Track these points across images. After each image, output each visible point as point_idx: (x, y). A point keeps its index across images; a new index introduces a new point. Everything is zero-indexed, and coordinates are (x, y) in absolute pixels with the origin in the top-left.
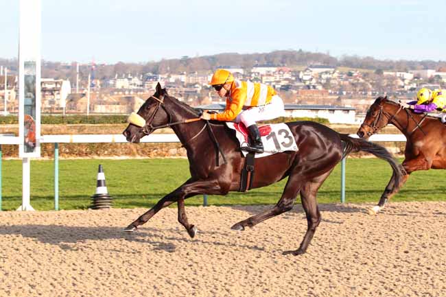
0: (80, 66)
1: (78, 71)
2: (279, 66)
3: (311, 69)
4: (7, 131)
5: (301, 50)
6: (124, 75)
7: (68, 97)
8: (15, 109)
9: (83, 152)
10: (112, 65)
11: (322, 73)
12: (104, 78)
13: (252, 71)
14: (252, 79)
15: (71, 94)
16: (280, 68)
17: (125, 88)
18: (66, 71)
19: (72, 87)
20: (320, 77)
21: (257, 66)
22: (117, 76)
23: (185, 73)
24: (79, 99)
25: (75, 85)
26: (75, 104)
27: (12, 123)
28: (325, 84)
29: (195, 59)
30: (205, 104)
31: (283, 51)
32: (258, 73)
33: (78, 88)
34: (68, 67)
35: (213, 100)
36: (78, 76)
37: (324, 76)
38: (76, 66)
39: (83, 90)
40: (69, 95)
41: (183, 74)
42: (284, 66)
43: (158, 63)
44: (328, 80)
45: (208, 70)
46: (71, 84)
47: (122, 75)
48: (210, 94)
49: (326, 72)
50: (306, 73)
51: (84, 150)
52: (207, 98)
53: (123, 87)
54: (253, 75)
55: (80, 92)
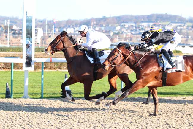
0: (48, 21)
1: (47, 24)
2: (154, 22)
3: (171, 24)
4: (11, 55)
5: (166, 14)
6: (71, 26)
7: (41, 37)
8: (13, 44)
9: (52, 67)
10: (64, 21)
11: (178, 26)
12: (60, 28)
13: (140, 24)
14: (140, 29)
15: (43, 36)
16: (155, 23)
17: (72, 33)
18: (40, 23)
19: (43, 32)
20: (177, 28)
21: (142, 22)
22: (67, 26)
23: (104, 25)
24: (47, 38)
25: (45, 31)
26: (45, 41)
27: (12, 51)
28: (179, 32)
29: (109, 18)
30: (114, 42)
31: (157, 14)
32: (143, 26)
33: (46, 33)
34: (41, 21)
35: (119, 40)
36: (47, 26)
37: (179, 28)
38: (46, 21)
39: (49, 34)
40: (42, 36)
41: (103, 26)
42: (157, 22)
43: (89, 20)
44: (181, 29)
45: (116, 24)
46: (43, 30)
47: (70, 26)
48: (117, 36)
49: (180, 26)
50: (169, 26)
51: (53, 66)
52: (116, 38)
53: (70, 32)
54: (140, 27)
55: (48, 35)
